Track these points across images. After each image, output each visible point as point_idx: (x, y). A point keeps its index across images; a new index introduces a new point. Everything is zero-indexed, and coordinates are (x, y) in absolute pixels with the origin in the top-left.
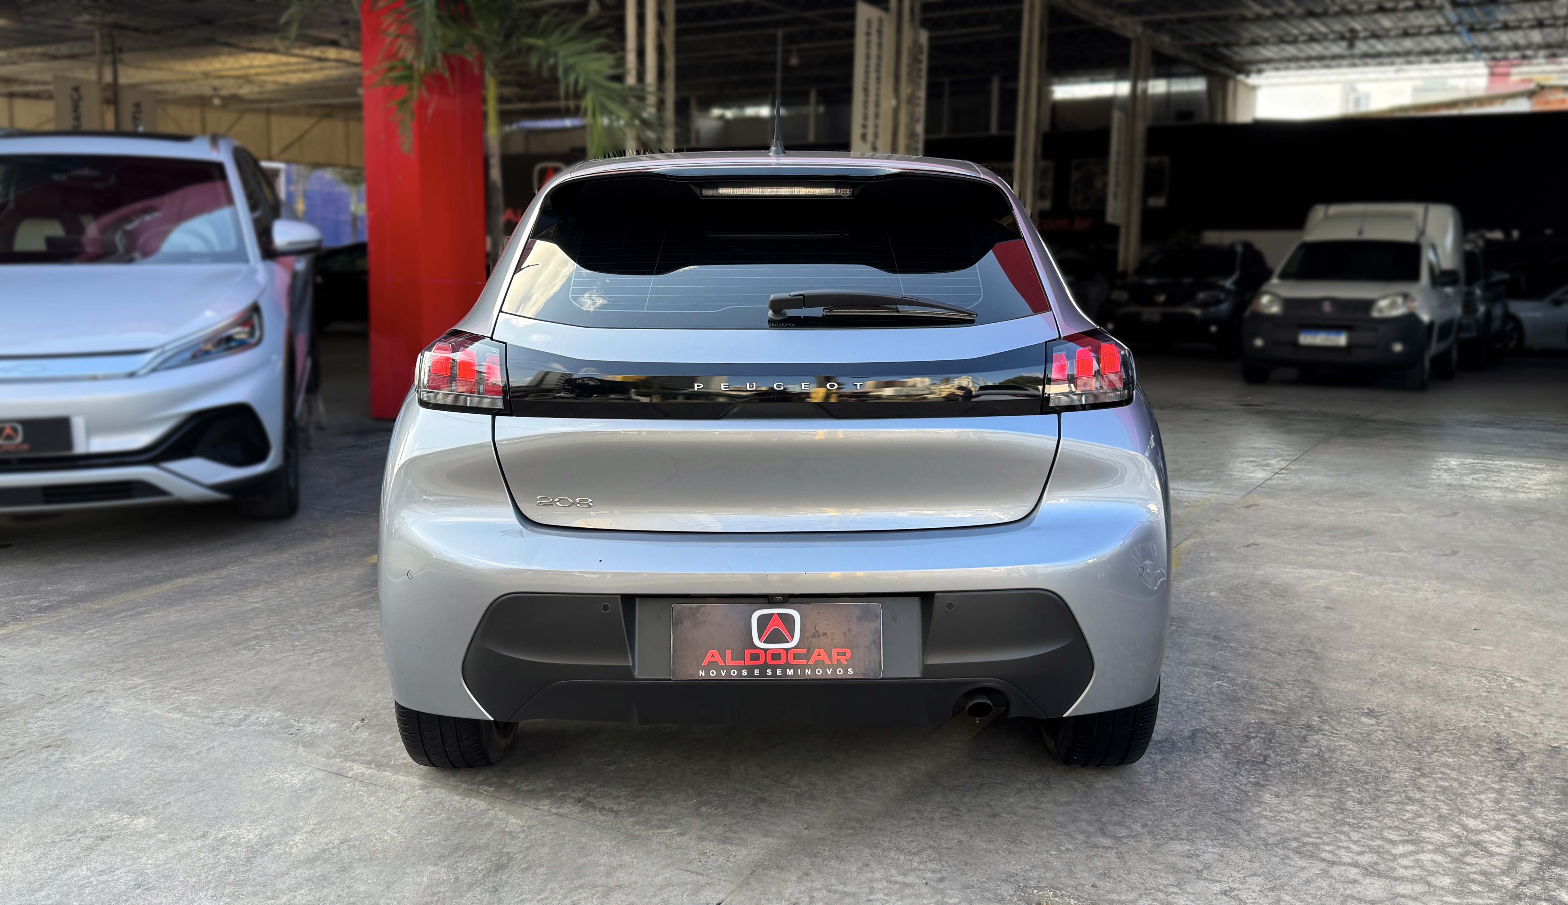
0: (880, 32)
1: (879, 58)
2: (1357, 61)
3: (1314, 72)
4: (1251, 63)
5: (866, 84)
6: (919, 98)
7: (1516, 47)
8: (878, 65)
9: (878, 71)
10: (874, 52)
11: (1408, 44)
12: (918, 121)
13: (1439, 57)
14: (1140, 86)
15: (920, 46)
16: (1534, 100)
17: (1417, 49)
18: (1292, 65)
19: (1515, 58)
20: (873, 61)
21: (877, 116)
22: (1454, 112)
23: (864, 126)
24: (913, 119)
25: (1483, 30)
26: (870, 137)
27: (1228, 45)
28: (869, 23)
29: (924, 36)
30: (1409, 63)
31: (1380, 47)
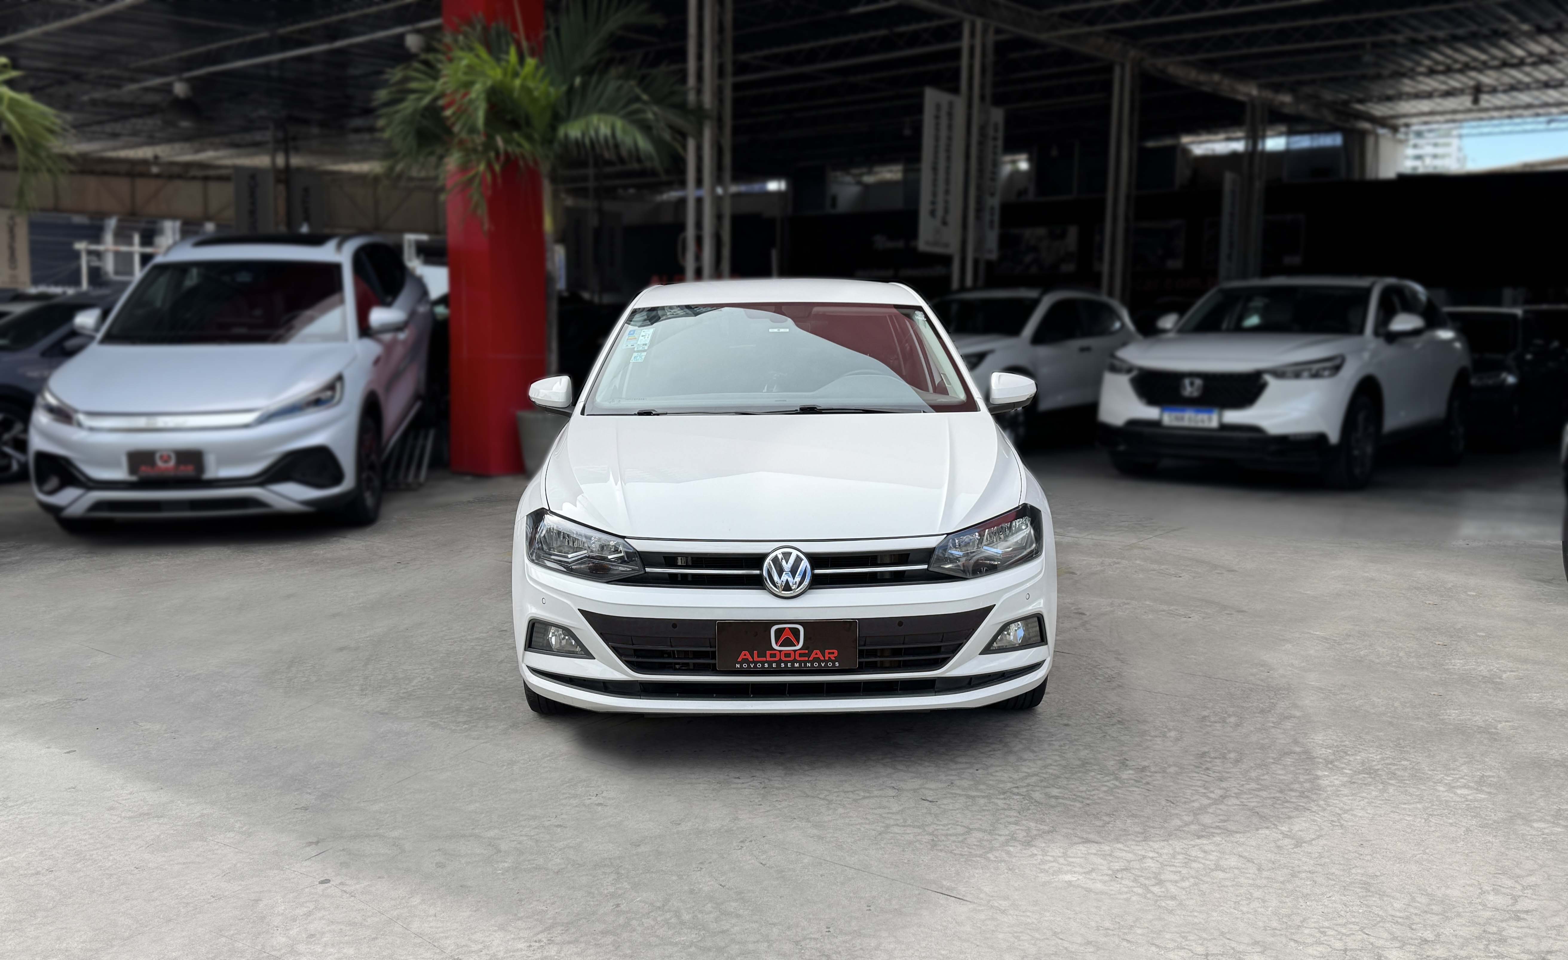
0: (950, 115)
1: (950, 138)
4: (1392, 117)
8: (948, 145)
9: (948, 151)
10: (944, 133)
11: (1553, 95)
15: (996, 123)
20: (943, 142)
21: (947, 190)
23: (933, 205)
26: (940, 213)
27: (1361, 101)
28: (938, 107)
29: (998, 115)
31: (1526, 98)
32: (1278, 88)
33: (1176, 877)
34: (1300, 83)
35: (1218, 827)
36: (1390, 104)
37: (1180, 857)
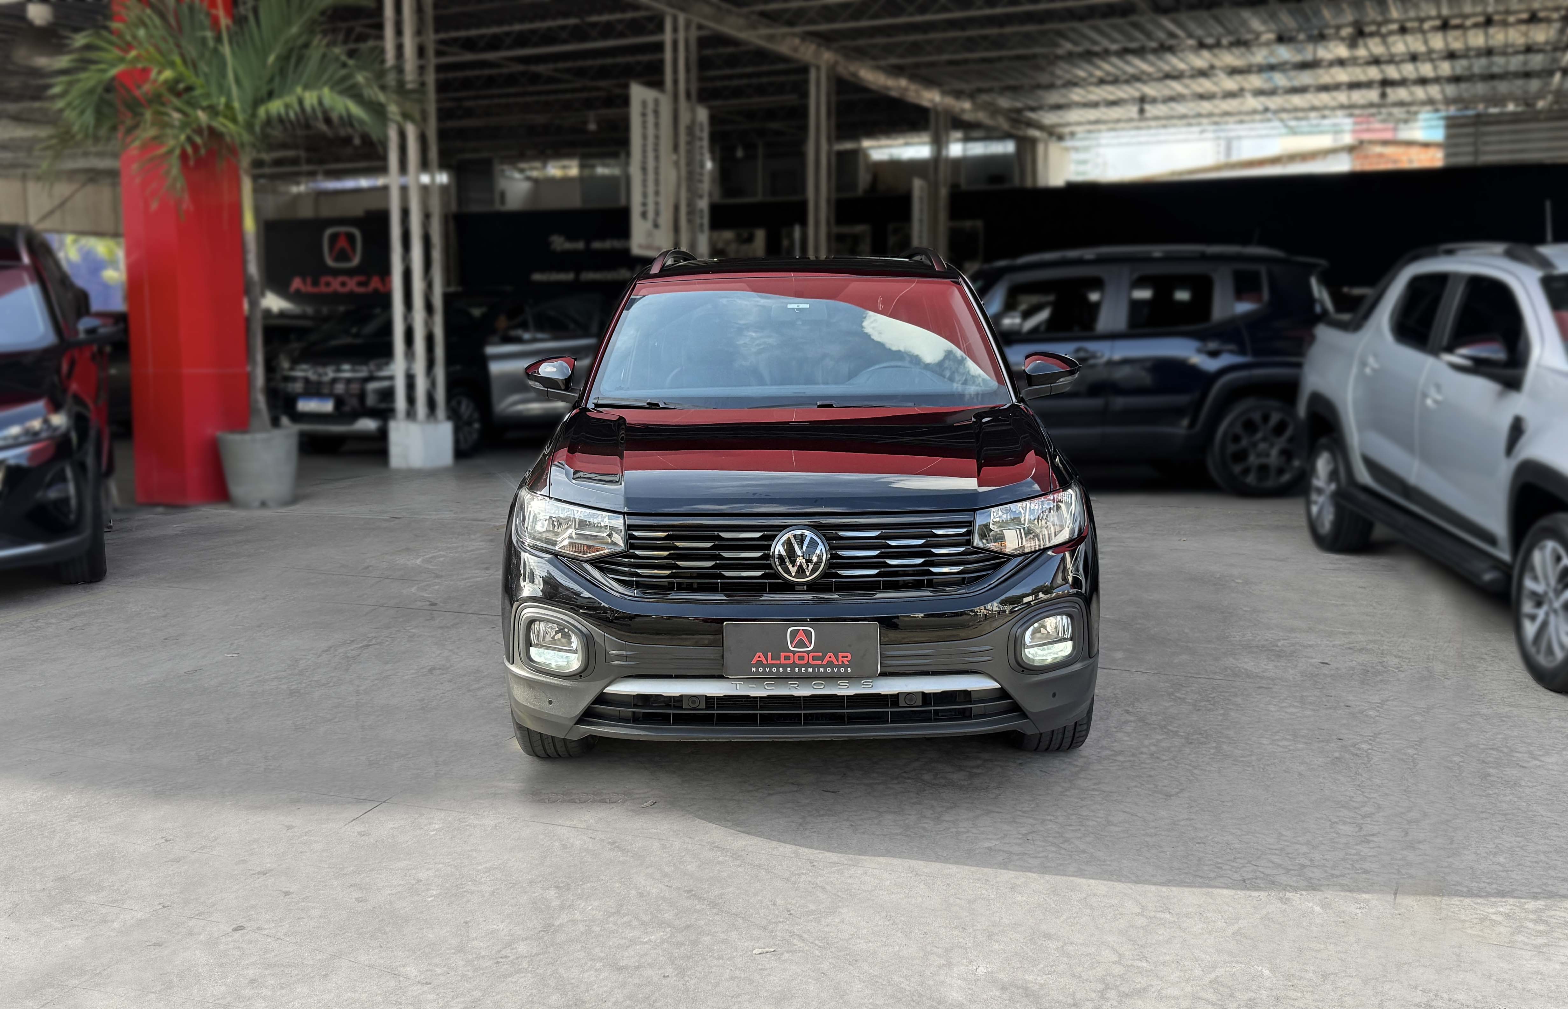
0: (656, 112)
1: (657, 137)
4: (1061, 126)
5: (644, 163)
7: (1314, 108)
8: (656, 145)
9: (656, 150)
10: (651, 131)
11: (1206, 106)
13: (1242, 118)
14: (942, 149)
15: (701, 125)
16: (1354, 156)
17: (1217, 111)
19: (1316, 118)
20: (651, 140)
23: (644, 204)
25: (1272, 92)
26: (651, 215)
27: (1033, 109)
28: (644, 104)
29: (703, 114)
30: (1214, 124)
31: (1180, 108)
32: (958, 94)
33: (1079, 835)
34: (980, 91)
35: (1094, 790)
36: (1060, 113)
37: (1074, 817)
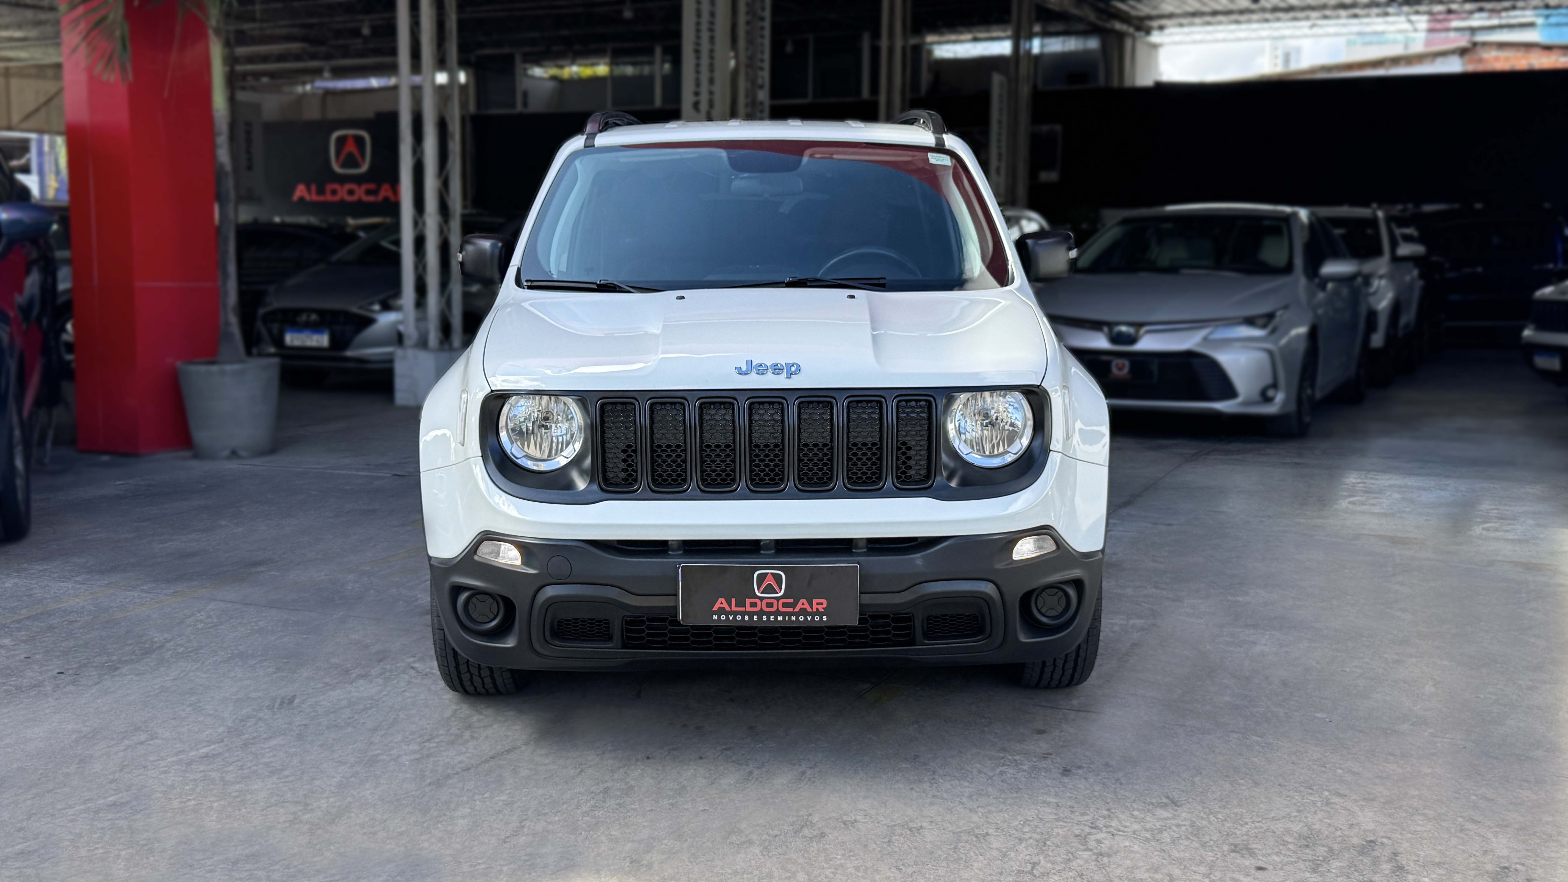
1: (712, 14)
2: (1268, 16)
3: (1220, 28)
4: (1150, 18)
5: (698, 44)
6: (762, 61)
8: (712, 23)
9: (711, 30)
10: (706, 6)
12: (761, 87)
13: (1357, 11)
14: (1024, 45)
16: (1467, 57)
18: (1197, 20)
19: (1439, 13)
20: (705, 17)
21: (711, 81)
22: (1380, 72)
23: (697, 94)
24: (754, 85)
26: (704, 107)
30: (1326, 17)
